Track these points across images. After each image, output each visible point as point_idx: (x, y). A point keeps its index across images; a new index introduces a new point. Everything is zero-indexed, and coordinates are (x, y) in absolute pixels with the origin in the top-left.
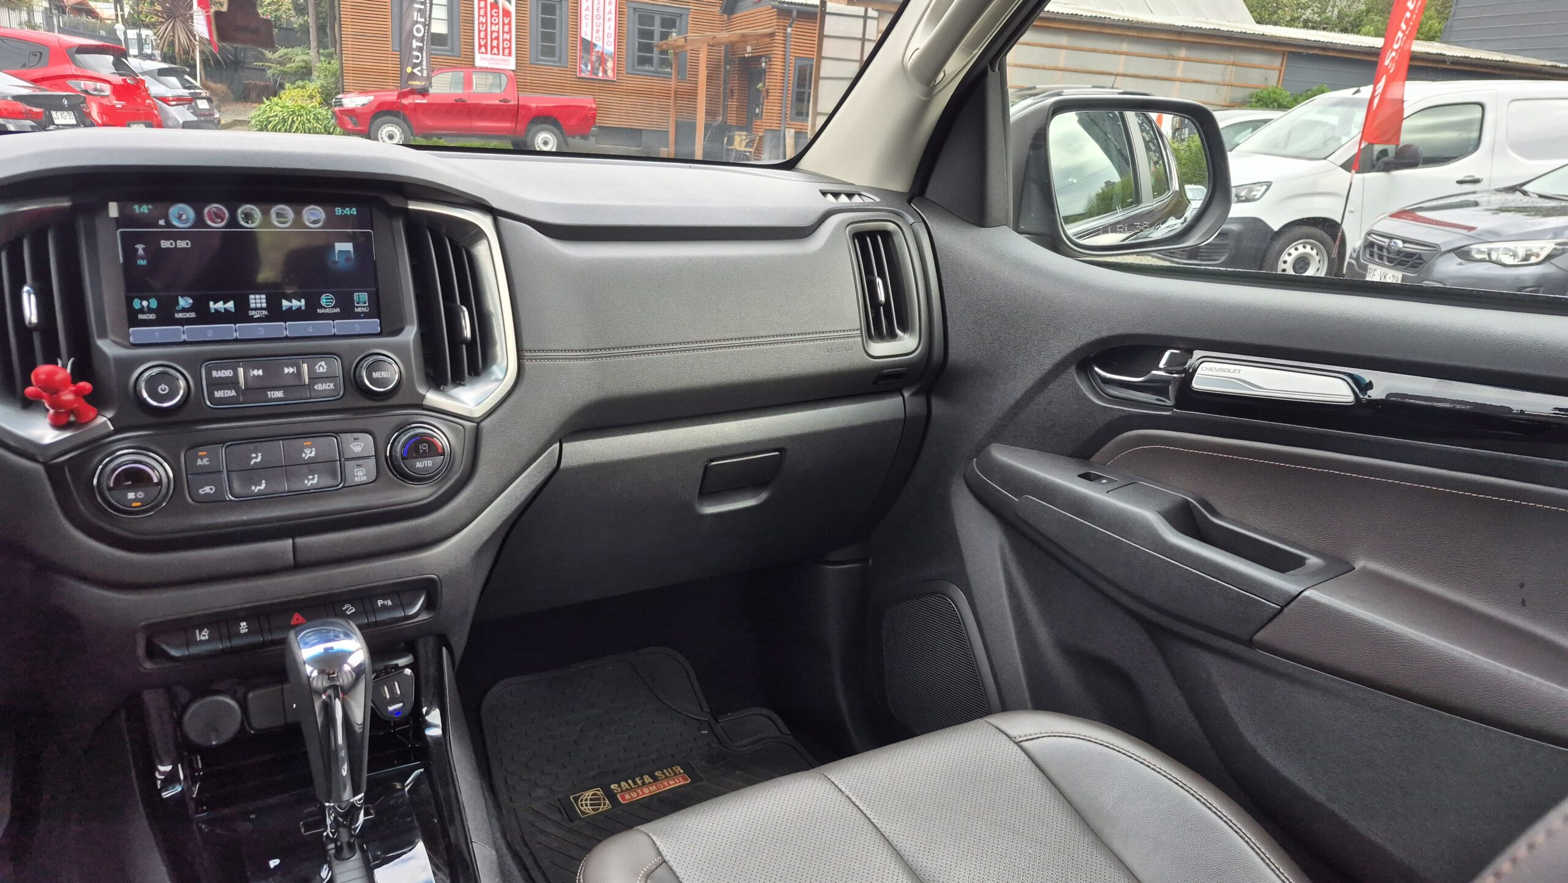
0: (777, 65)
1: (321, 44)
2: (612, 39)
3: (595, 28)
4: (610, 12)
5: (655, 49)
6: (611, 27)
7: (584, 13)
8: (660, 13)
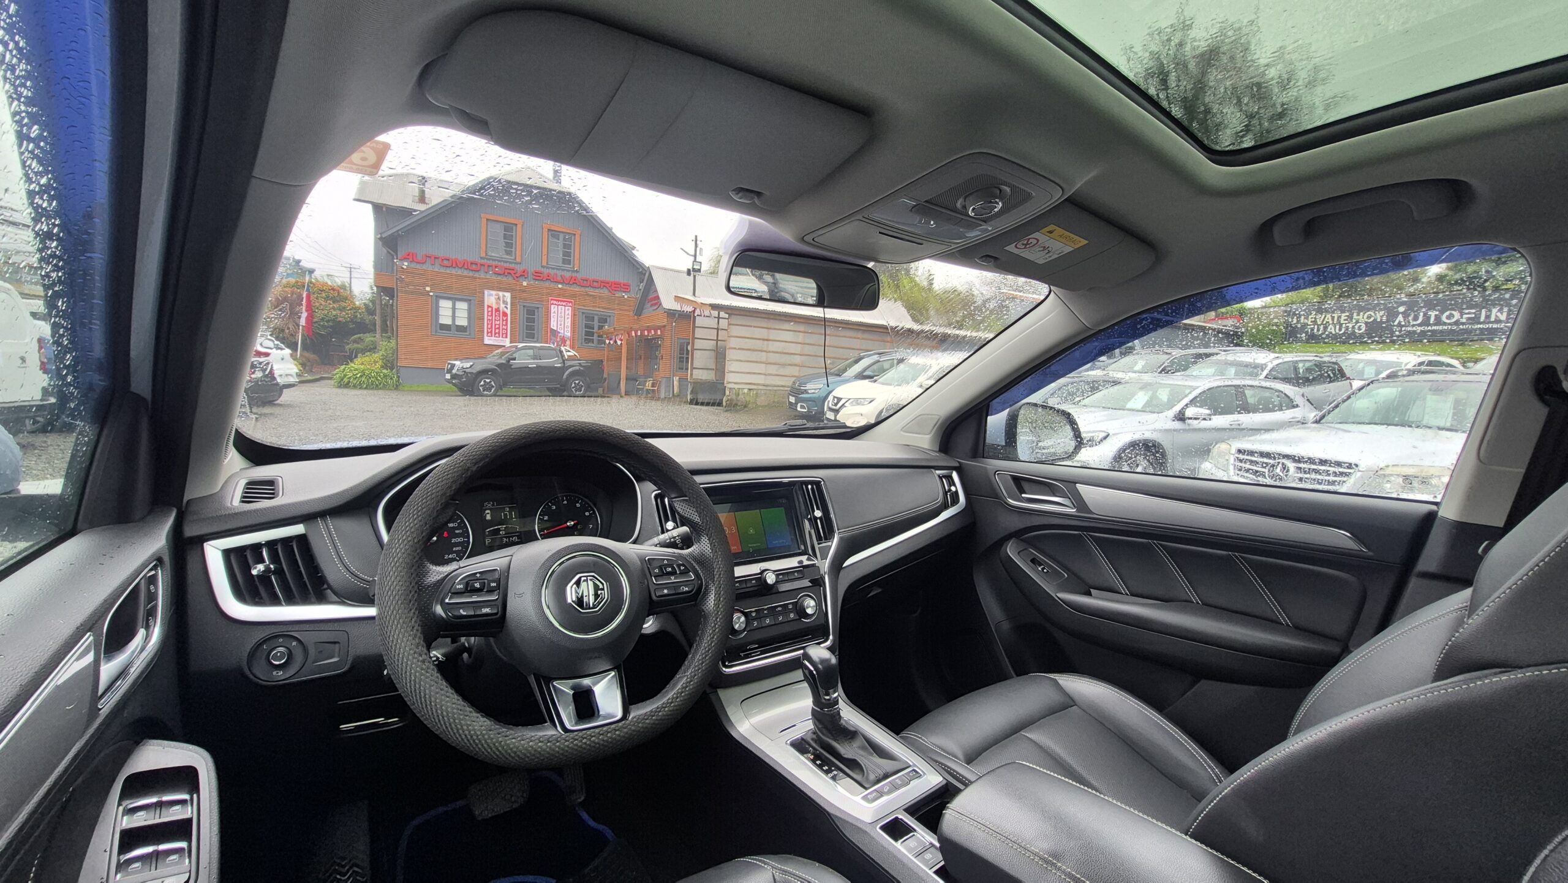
0: (667, 343)
1: (384, 330)
2: (569, 329)
3: (559, 323)
4: (568, 314)
5: (595, 335)
6: (568, 322)
7: (552, 315)
8: (597, 315)
